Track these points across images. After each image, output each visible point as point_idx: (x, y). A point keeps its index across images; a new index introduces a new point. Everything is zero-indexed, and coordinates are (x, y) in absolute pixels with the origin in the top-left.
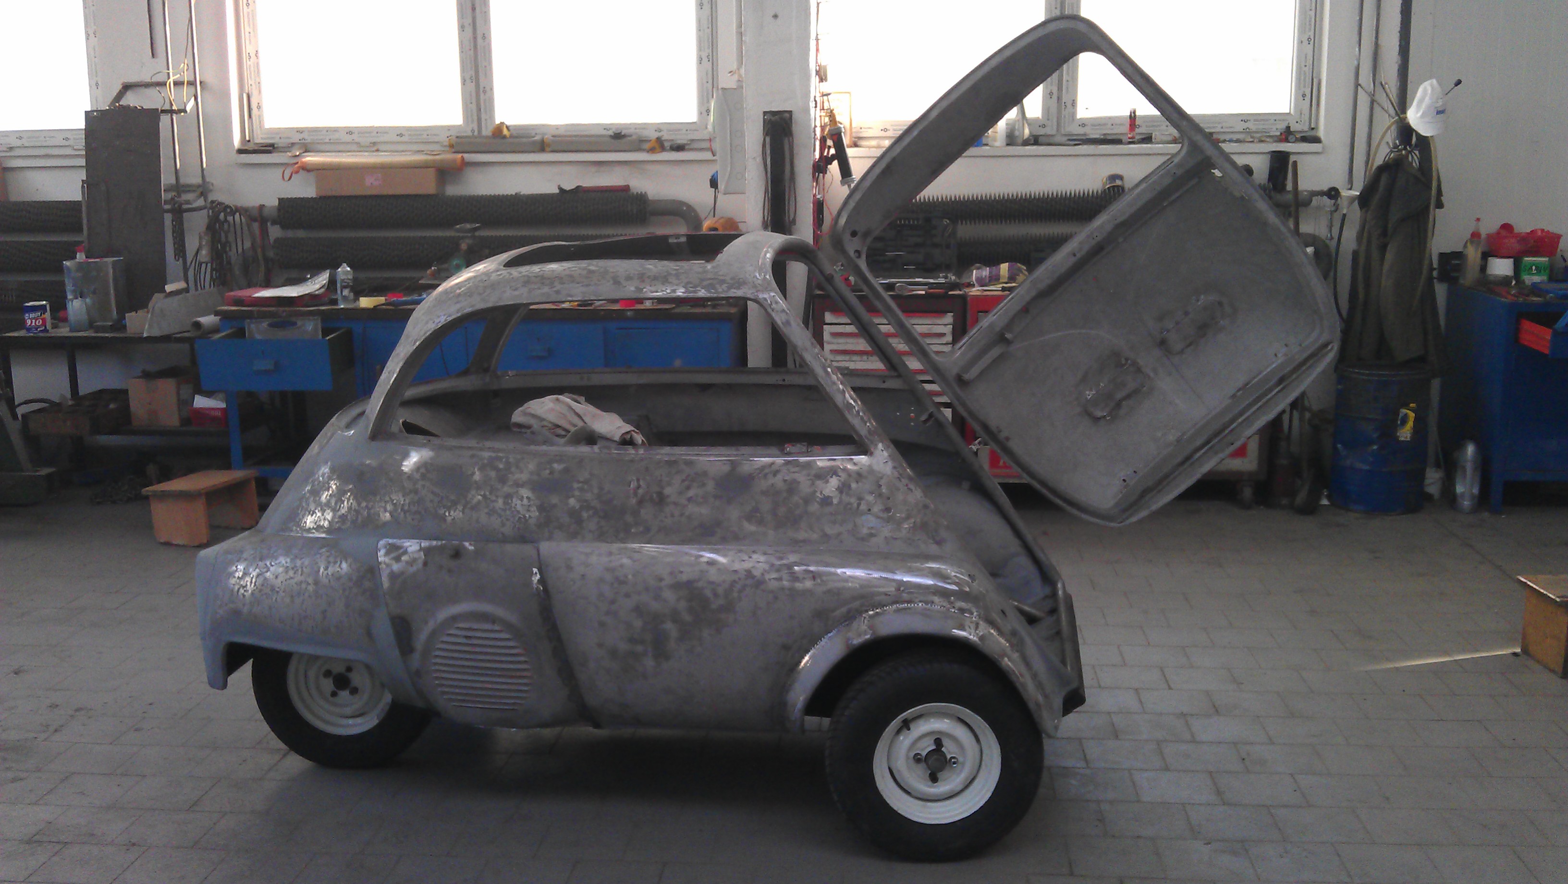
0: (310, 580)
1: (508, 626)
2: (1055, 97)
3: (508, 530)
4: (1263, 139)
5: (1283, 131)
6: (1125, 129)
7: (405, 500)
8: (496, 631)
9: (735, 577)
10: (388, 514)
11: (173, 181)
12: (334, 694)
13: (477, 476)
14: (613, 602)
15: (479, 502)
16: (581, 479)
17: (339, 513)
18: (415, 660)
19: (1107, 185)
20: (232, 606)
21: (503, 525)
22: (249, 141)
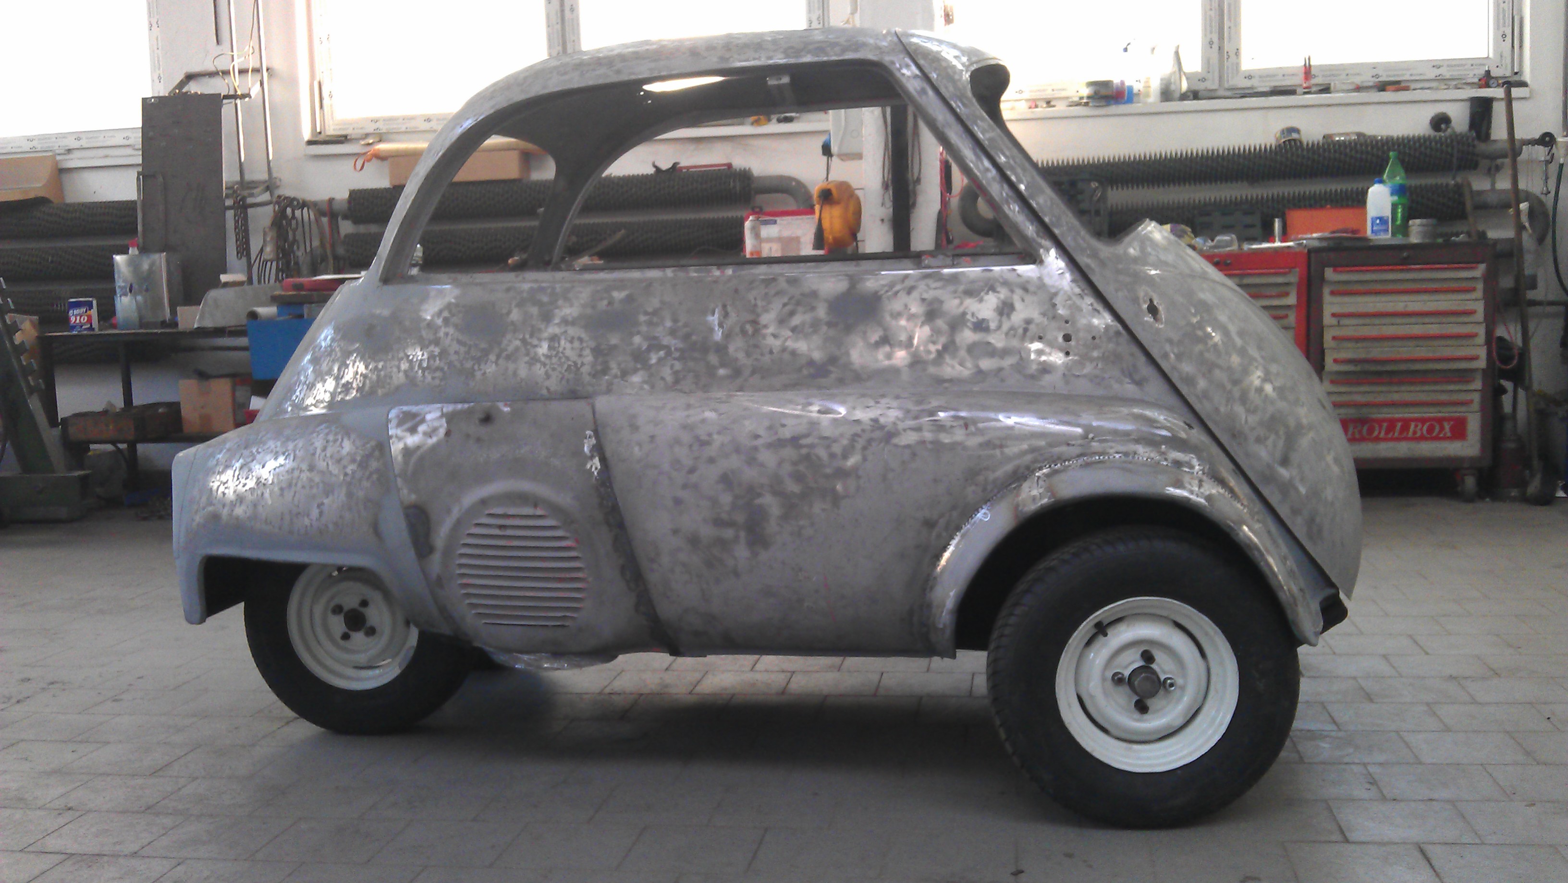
0: (304, 466)
1: (555, 509)
2: (1215, 47)
3: (553, 384)
4: (1460, 86)
5: (1481, 77)
6: (1299, 80)
7: (423, 355)
8: (540, 517)
9: (857, 429)
10: (401, 375)
11: (238, 178)
12: (346, 637)
13: (515, 315)
14: (692, 471)
15: (517, 349)
16: (650, 310)
17: (344, 381)
18: (436, 560)
19: (1281, 139)
20: (211, 509)
21: (548, 376)
22: (320, 133)
